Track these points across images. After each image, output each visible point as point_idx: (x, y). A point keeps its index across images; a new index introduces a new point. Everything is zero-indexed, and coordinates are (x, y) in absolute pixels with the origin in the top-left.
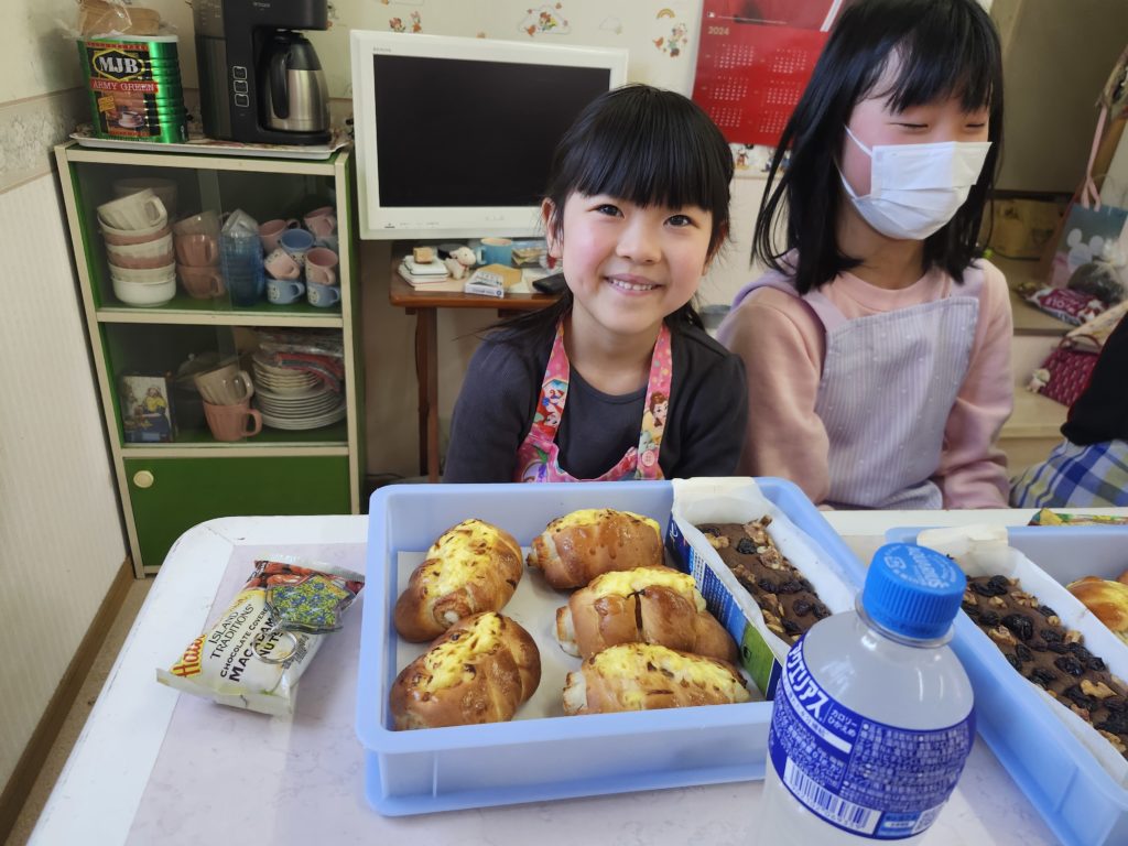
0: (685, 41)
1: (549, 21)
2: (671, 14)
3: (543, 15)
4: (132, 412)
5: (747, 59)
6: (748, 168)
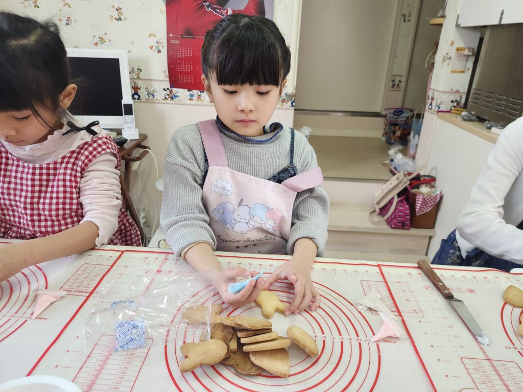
0: (163, 46)
1: (103, 40)
2: (155, 36)
3: (99, 38)
5: (190, 54)
6: (203, 101)
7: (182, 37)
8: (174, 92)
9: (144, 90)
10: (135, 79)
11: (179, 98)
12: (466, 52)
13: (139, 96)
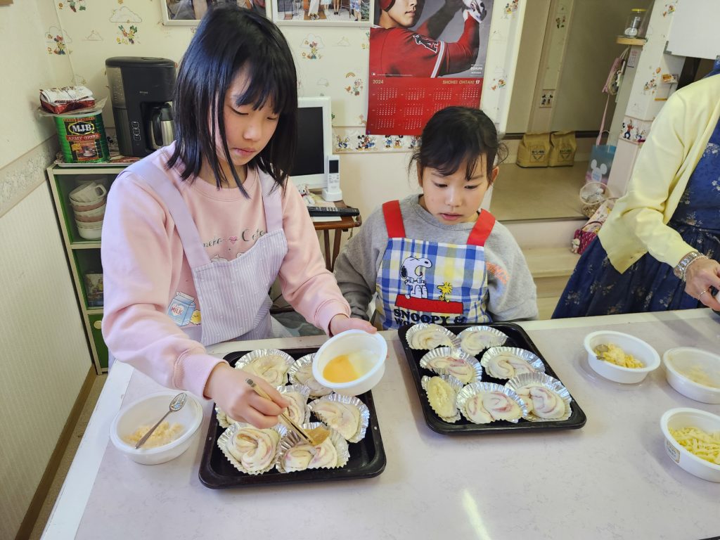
0: (362, 87)
2: (353, 75)
4: (91, 292)
5: (394, 95)
6: (401, 147)
7: (387, 76)
8: (370, 140)
9: (336, 139)
11: (374, 145)
12: (672, 80)
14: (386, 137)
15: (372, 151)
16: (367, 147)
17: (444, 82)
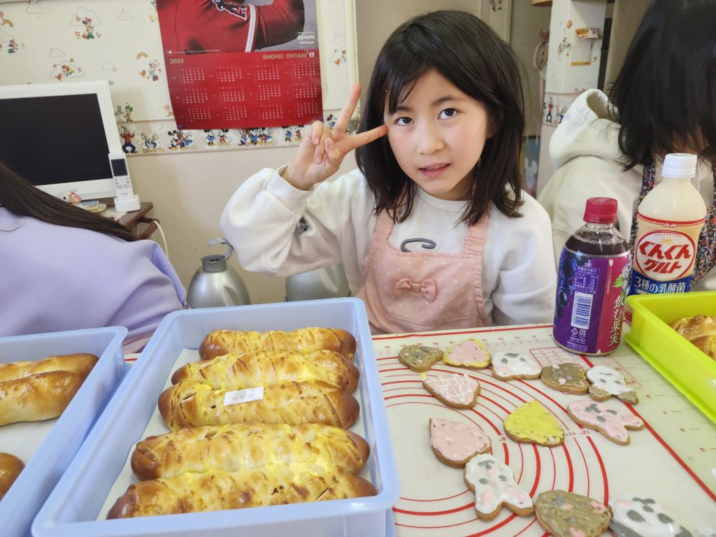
0: (160, 70)
1: (68, 70)
2: (146, 56)
3: (63, 67)
5: (201, 77)
6: (229, 144)
7: (186, 54)
8: (184, 136)
9: (140, 137)
10: (123, 122)
11: (192, 143)
12: (590, 35)
13: (134, 148)
14: (205, 131)
15: (191, 150)
16: (182, 145)
17: (265, 57)
